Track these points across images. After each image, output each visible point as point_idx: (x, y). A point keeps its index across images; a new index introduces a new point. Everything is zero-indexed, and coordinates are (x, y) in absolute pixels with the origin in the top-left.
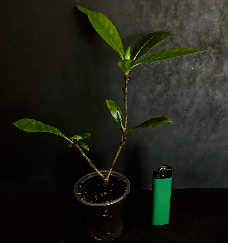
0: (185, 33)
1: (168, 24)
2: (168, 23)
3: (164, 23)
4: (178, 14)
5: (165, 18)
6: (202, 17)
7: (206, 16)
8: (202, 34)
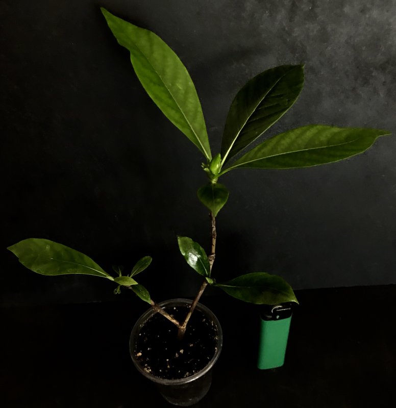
0: (329, 48)
1: (297, 32)
2: (296, 29)
3: (286, 29)
4: (318, 10)
5: (291, 21)
6: (367, 16)
7: (375, 13)
8: (364, 48)
